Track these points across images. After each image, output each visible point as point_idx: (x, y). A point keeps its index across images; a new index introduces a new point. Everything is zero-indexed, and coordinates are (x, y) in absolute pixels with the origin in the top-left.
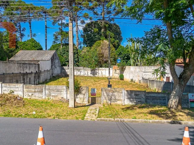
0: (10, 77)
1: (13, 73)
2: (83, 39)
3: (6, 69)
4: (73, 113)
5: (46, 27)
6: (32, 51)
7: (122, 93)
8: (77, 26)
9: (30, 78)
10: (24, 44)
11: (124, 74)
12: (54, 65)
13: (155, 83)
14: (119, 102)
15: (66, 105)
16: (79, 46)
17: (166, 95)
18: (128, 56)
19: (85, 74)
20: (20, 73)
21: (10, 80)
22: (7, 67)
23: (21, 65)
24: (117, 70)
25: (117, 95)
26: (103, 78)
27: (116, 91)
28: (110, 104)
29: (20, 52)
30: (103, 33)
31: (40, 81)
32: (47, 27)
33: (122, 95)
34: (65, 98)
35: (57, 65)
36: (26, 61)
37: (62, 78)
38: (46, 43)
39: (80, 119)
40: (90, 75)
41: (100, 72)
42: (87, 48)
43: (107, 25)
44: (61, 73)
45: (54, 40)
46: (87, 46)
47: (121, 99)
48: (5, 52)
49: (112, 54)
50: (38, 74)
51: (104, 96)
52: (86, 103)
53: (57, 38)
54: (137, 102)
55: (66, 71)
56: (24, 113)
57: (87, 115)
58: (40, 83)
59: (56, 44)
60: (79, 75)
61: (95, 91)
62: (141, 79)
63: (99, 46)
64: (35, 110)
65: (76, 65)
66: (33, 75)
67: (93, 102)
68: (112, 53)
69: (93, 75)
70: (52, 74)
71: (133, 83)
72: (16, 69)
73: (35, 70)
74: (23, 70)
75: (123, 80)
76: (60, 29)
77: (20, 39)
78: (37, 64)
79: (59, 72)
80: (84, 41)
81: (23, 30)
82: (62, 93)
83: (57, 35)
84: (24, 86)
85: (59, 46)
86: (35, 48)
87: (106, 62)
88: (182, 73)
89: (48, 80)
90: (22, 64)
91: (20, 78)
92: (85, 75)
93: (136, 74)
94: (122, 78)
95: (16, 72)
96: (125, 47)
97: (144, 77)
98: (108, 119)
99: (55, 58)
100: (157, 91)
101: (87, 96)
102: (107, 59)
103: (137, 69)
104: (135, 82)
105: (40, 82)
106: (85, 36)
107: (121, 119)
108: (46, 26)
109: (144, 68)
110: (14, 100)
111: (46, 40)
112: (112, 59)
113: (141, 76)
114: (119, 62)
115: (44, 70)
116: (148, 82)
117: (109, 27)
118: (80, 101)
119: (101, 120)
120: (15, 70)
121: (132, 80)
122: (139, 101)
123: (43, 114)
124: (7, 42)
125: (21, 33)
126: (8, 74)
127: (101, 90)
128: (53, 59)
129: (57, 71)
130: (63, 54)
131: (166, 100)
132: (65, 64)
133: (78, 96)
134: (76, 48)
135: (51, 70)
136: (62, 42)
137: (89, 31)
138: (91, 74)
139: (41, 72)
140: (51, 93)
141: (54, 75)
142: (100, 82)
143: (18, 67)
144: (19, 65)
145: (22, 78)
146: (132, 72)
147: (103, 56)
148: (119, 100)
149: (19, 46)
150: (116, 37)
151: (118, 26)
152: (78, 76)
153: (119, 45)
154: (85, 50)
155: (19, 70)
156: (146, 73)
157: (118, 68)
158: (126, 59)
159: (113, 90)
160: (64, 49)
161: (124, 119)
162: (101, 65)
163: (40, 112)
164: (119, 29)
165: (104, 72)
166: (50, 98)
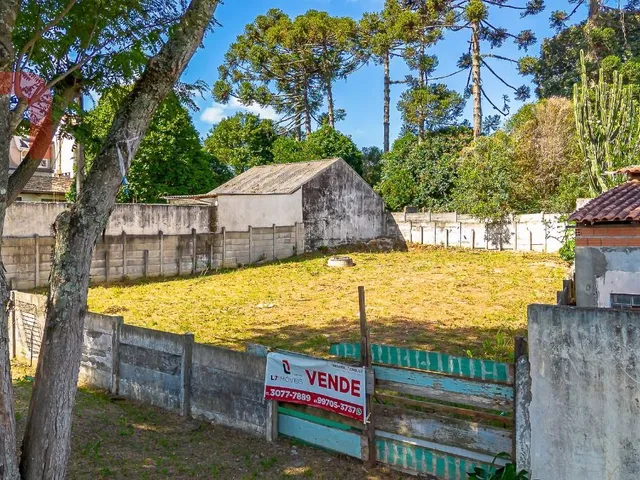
5: (388, 82)
12: (329, 208)
19: (463, 239)
32: (391, 83)
35: (350, 208)
41: (522, 230)
50: (202, 240)
54: (95, 365)
55: (400, 228)
60: (442, 243)
66: (170, 242)
69: (493, 243)
70: (313, 240)
73: (183, 226)
78: (201, 208)
79: (369, 234)
92: (465, 246)
99: (334, 183)
108: (387, 78)
111: (386, 124)
115: (250, 227)
128: (315, 189)
129: (353, 228)
135: (302, 225)
138: (486, 238)
139: (222, 233)
141: (325, 243)
152: (438, 247)
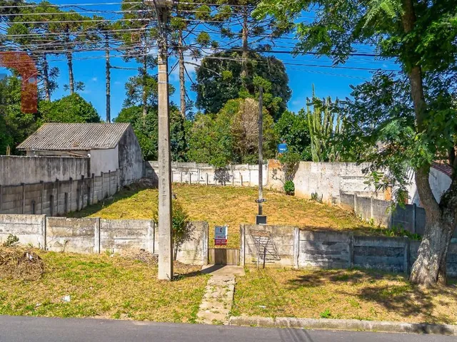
0: (15, 193)
1: (22, 184)
2: (195, 94)
3: (4, 174)
4: (168, 299)
5: (109, 66)
6: (73, 125)
7: (292, 237)
8: (183, 63)
9: (66, 194)
10: (54, 107)
11: (294, 181)
12: (127, 158)
13: (372, 205)
14: (284, 262)
15: (151, 273)
16: (187, 113)
17: (402, 245)
18: (304, 137)
19: (201, 179)
20: (41, 182)
21: (15, 201)
22: (8, 169)
23: (44, 163)
24: (278, 171)
25: (280, 242)
26: (245, 190)
27: (277, 234)
28: (262, 267)
29: (45, 128)
30: (245, 79)
31: (91, 199)
32: (111, 67)
33: (291, 242)
34: (150, 250)
35: (133, 158)
36: (58, 150)
37: (145, 191)
38: (108, 103)
39: (185, 320)
40: (212, 182)
41: (237, 174)
42: (207, 116)
43: (254, 62)
44: (142, 178)
45: (127, 97)
46: (206, 112)
47: (291, 252)
48: (8, 126)
49: (267, 131)
50: (86, 183)
51: (246, 245)
52: (202, 263)
53: (134, 91)
54: (331, 260)
55: (156, 171)
56: (40, 301)
57: (204, 305)
58: (91, 204)
59: (131, 106)
60: (187, 182)
61: (224, 233)
62: (336, 194)
63: (234, 112)
64: (70, 290)
65: (181, 156)
66: (75, 186)
67: (220, 261)
68: (266, 129)
69: (219, 182)
70: (122, 181)
71: (317, 203)
72: (30, 173)
73: (78, 173)
74: (49, 176)
75: (293, 194)
76: (140, 70)
77: (44, 94)
78: (85, 159)
79: (139, 175)
80: (199, 100)
81: (52, 74)
82: (143, 237)
83: (135, 86)
84: (47, 220)
85: (138, 112)
86: (81, 118)
87: (251, 151)
88: (447, 193)
89: (111, 197)
90: (46, 160)
91: (41, 195)
92: (202, 183)
93: (325, 183)
94: (290, 191)
95: (32, 180)
96: (297, 114)
97: (345, 189)
98: (259, 318)
99: (128, 140)
100: (376, 225)
101: (204, 245)
102: (253, 144)
103: (328, 169)
104: (321, 202)
105: (91, 201)
106: (201, 87)
107: (292, 319)
108: (108, 64)
109: (344, 167)
110: (16, 262)
111: (108, 96)
112: (266, 144)
113: (336, 186)
114: (284, 152)
115: (102, 173)
116: (355, 201)
117: (258, 66)
118: (188, 258)
119: (240, 322)
120: (28, 177)
121: (314, 197)
122: (334, 259)
123: (90, 300)
124: (14, 102)
125: (47, 80)
126: (11, 186)
127: (241, 230)
128: (122, 145)
129: (134, 172)
130: (149, 131)
131: (403, 255)
132: (153, 155)
133: (183, 246)
134: (181, 116)
135: (119, 171)
136: (145, 102)
137: (210, 76)
138: (215, 179)
139: (93, 177)
140: (115, 237)
141: (126, 183)
142: (237, 201)
143: (37, 168)
144: (38, 162)
145: (45, 194)
146: (314, 177)
147: (245, 136)
148: (284, 256)
149: (42, 112)
150: (276, 89)
151: (280, 64)
152: (184, 184)
153: (282, 110)
154: (200, 120)
155: (38, 176)
156: (349, 181)
157: (280, 167)
158: (299, 143)
159: (271, 231)
160: (151, 118)
161: (300, 320)
162: (240, 159)
163: (83, 297)
164: (283, 69)
165: (245, 174)
166: (111, 250)
